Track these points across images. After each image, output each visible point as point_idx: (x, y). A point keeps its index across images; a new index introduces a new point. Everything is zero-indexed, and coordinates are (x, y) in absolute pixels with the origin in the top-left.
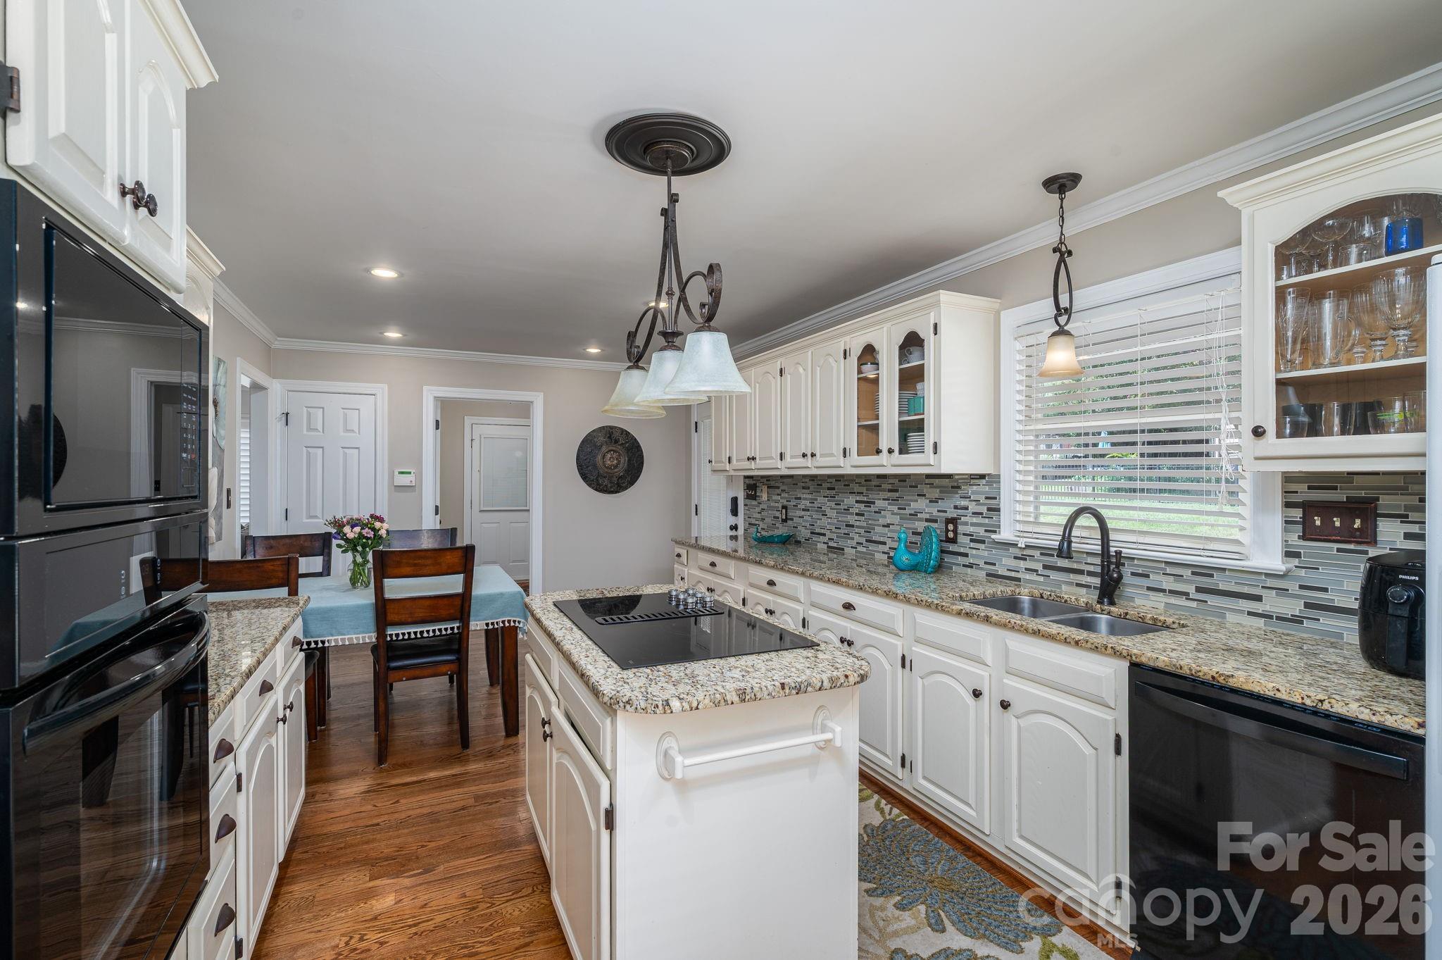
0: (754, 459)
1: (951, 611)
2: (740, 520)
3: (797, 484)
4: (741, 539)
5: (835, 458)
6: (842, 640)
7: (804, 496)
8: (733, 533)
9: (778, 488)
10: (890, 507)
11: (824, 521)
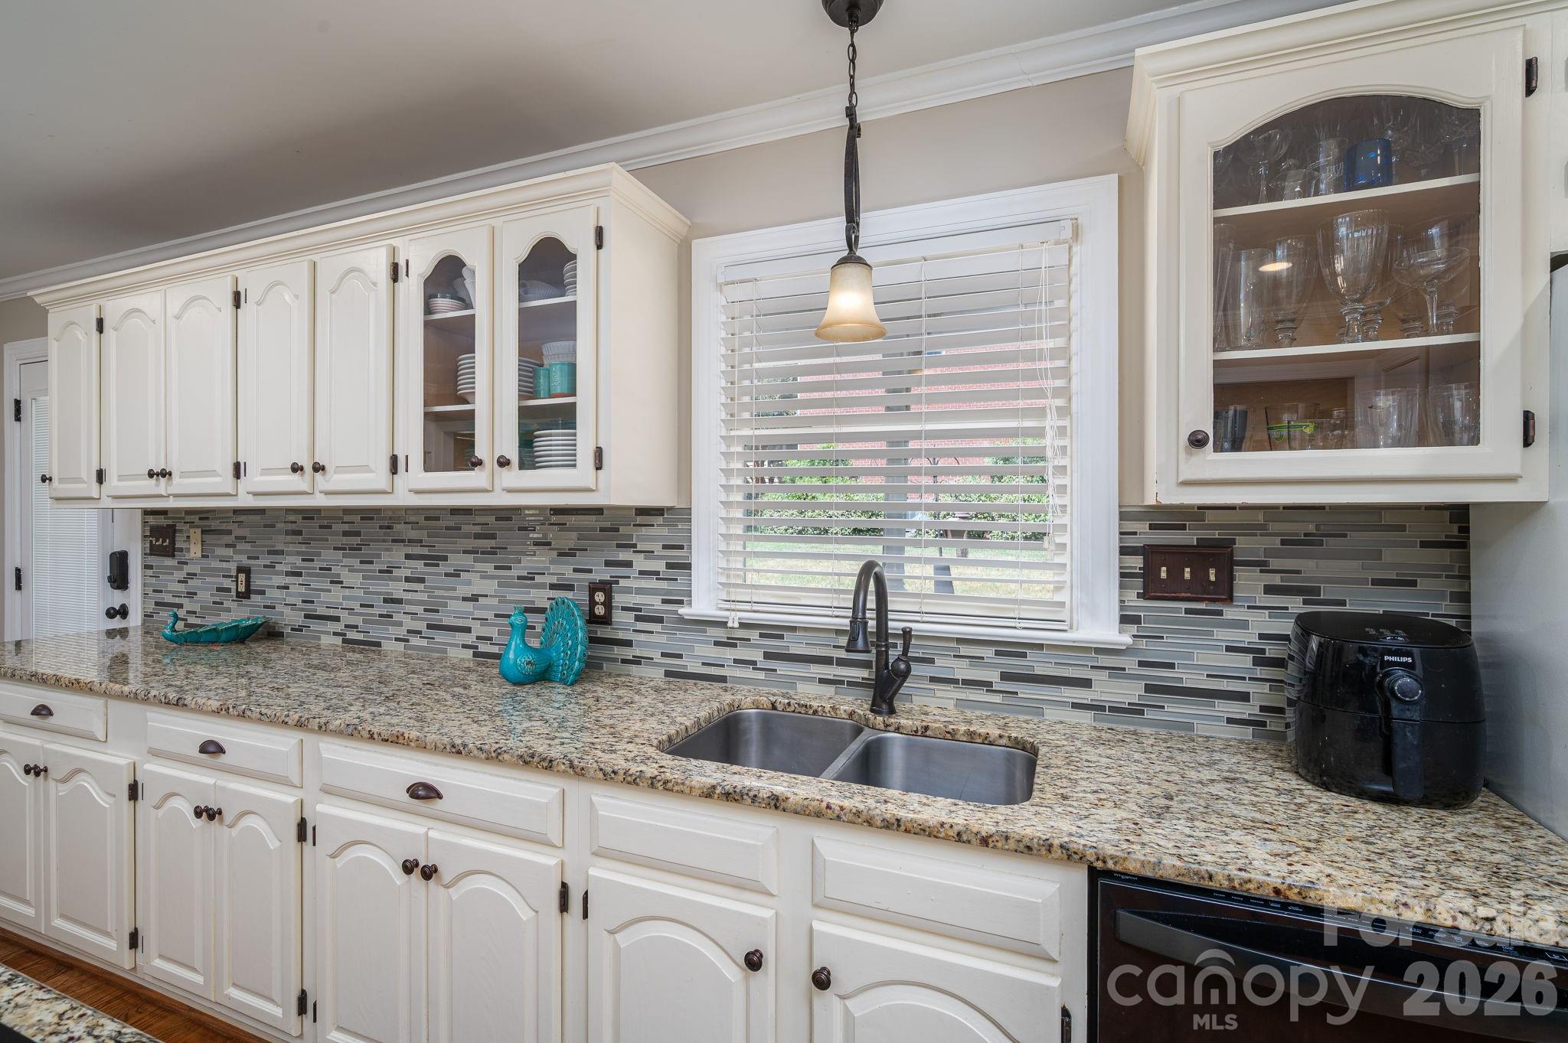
0: (165, 474)
1: (687, 791)
2: (134, 597)
3: (274, 526)
4: (136, 637)
5: (374, 474)
6: (408, 868)
7: (291, 548)
8: (117, 623)
9: (229, 532)
10: (479, 566)
11: (336, 594)
